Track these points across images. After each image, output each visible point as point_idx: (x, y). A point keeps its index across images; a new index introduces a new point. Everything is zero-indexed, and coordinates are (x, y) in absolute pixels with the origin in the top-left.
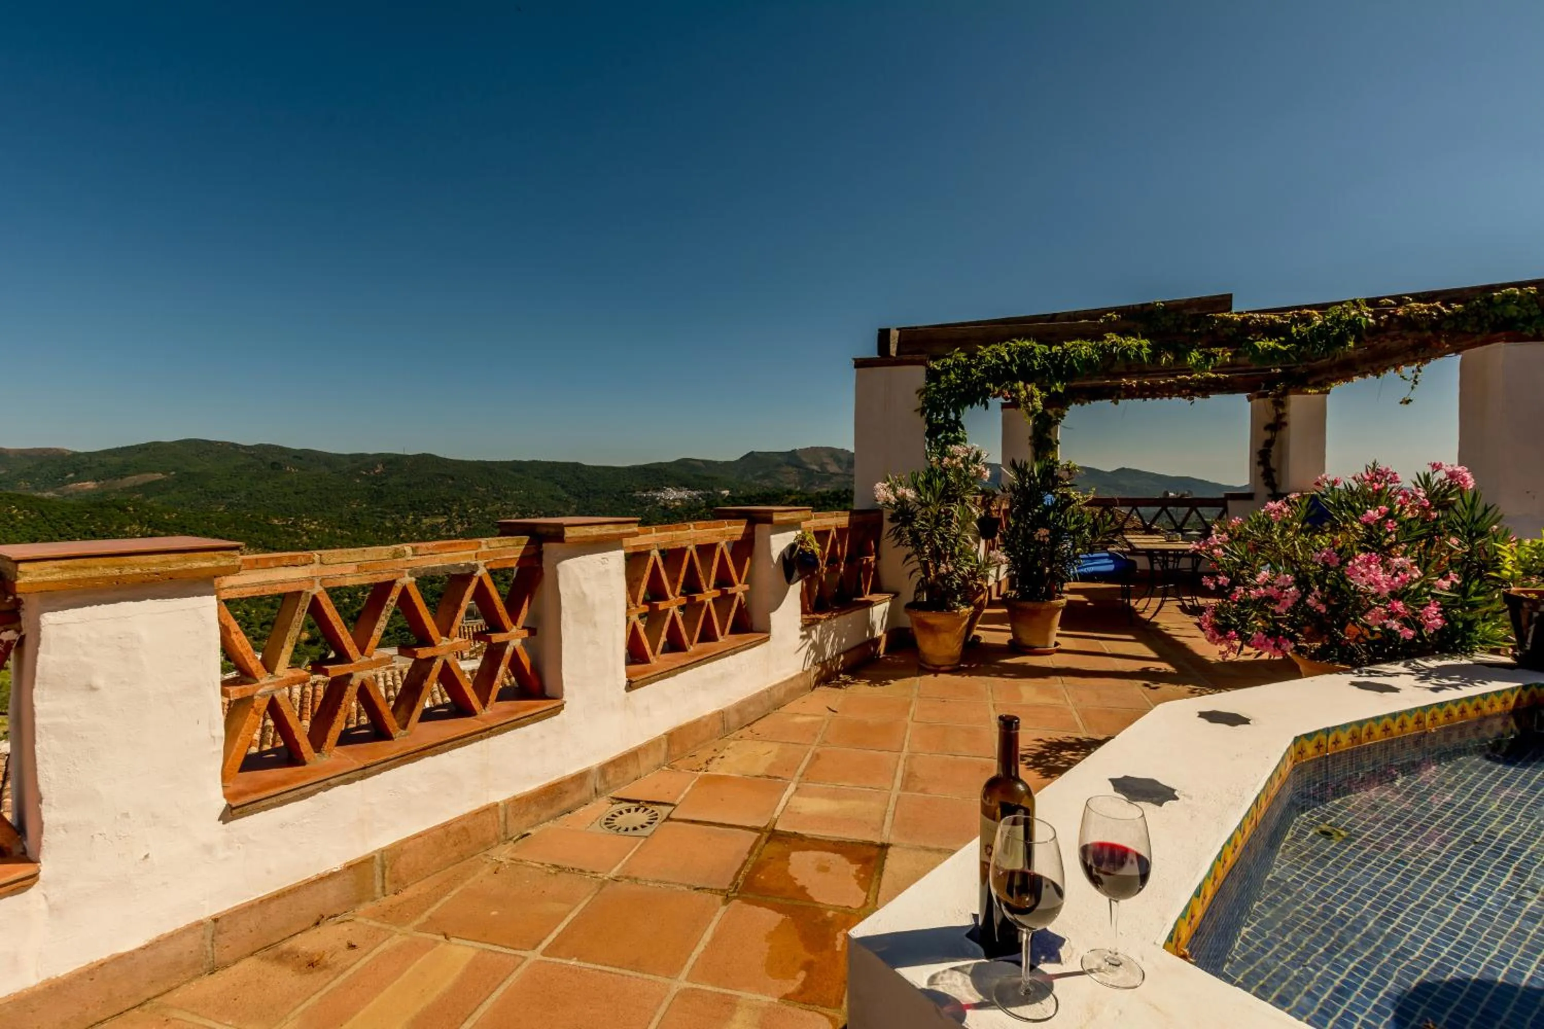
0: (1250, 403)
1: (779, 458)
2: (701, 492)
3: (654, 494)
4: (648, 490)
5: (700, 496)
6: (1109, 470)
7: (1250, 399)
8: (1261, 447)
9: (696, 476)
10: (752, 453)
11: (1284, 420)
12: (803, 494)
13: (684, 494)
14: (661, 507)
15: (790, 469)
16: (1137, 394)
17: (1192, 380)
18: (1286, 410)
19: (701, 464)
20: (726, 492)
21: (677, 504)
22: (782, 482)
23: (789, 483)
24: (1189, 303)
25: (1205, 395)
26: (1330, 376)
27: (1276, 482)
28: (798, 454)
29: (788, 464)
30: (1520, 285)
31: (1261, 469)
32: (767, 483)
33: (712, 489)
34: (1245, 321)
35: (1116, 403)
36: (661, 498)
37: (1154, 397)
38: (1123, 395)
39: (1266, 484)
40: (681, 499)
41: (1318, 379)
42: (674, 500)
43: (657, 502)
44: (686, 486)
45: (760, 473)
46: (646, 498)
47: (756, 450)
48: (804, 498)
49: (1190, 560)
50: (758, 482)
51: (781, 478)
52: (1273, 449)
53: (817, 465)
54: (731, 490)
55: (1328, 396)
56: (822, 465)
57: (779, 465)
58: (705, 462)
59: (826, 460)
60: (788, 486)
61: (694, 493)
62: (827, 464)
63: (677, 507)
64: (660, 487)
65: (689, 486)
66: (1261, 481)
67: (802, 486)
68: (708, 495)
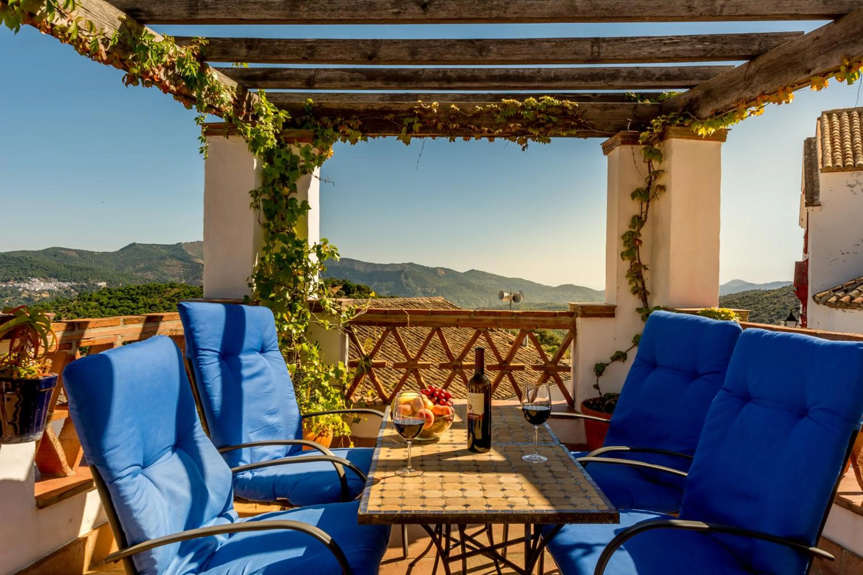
0: (606, 157)
1: (164, 251)
2: (74, 284)
3: (16, 285)
4: (9, 280)
5: (72, 287)
6: (462, 272)
7: (607, 149)
8: (626, 229)
9: (70, 267)
10: (134, 244)
11: (660, 182)
12: (187, 287)
13: (53, 285)
14: (25, 298)
15: (176, 261)
16: (440, 126)
17: (523, 108)
18: (665, 165)
19: (75, 254)
20: (103, 284)
21: (44, 295)
22: (165, 275)
25: (544, 137)
26: (748, 94)
27: (648, 288)
28: (183, 248)
29: (172, 257)
31: (626, 265)
32: (150, 276)
33: (86, 280)
35: (407, 143)
36: (25, 289)
37: (467, 136)
38: (417, 126)
39: (635, 292)
40: (49, 291)
41: (719, 106)
42: (41, 292)
43: (20, 294)
44: (56, 277)
45: (142, 265)
46: (5, 289)
47: (138, 242)
48: (187, 291)
49: (522, 526)
50: (140, 274)
51: (165, 272)
52: (645, 232)
54: (109, 282)
55: (723, 144)
57: (162, 258)
58: (80, 252)
60: (171, 279)
61: (66, 285)
63: (44, 299)
64: (24, 277)
65: (58, 276)
66: (626, 286)
67: (186, 278)
68: (83, 287)
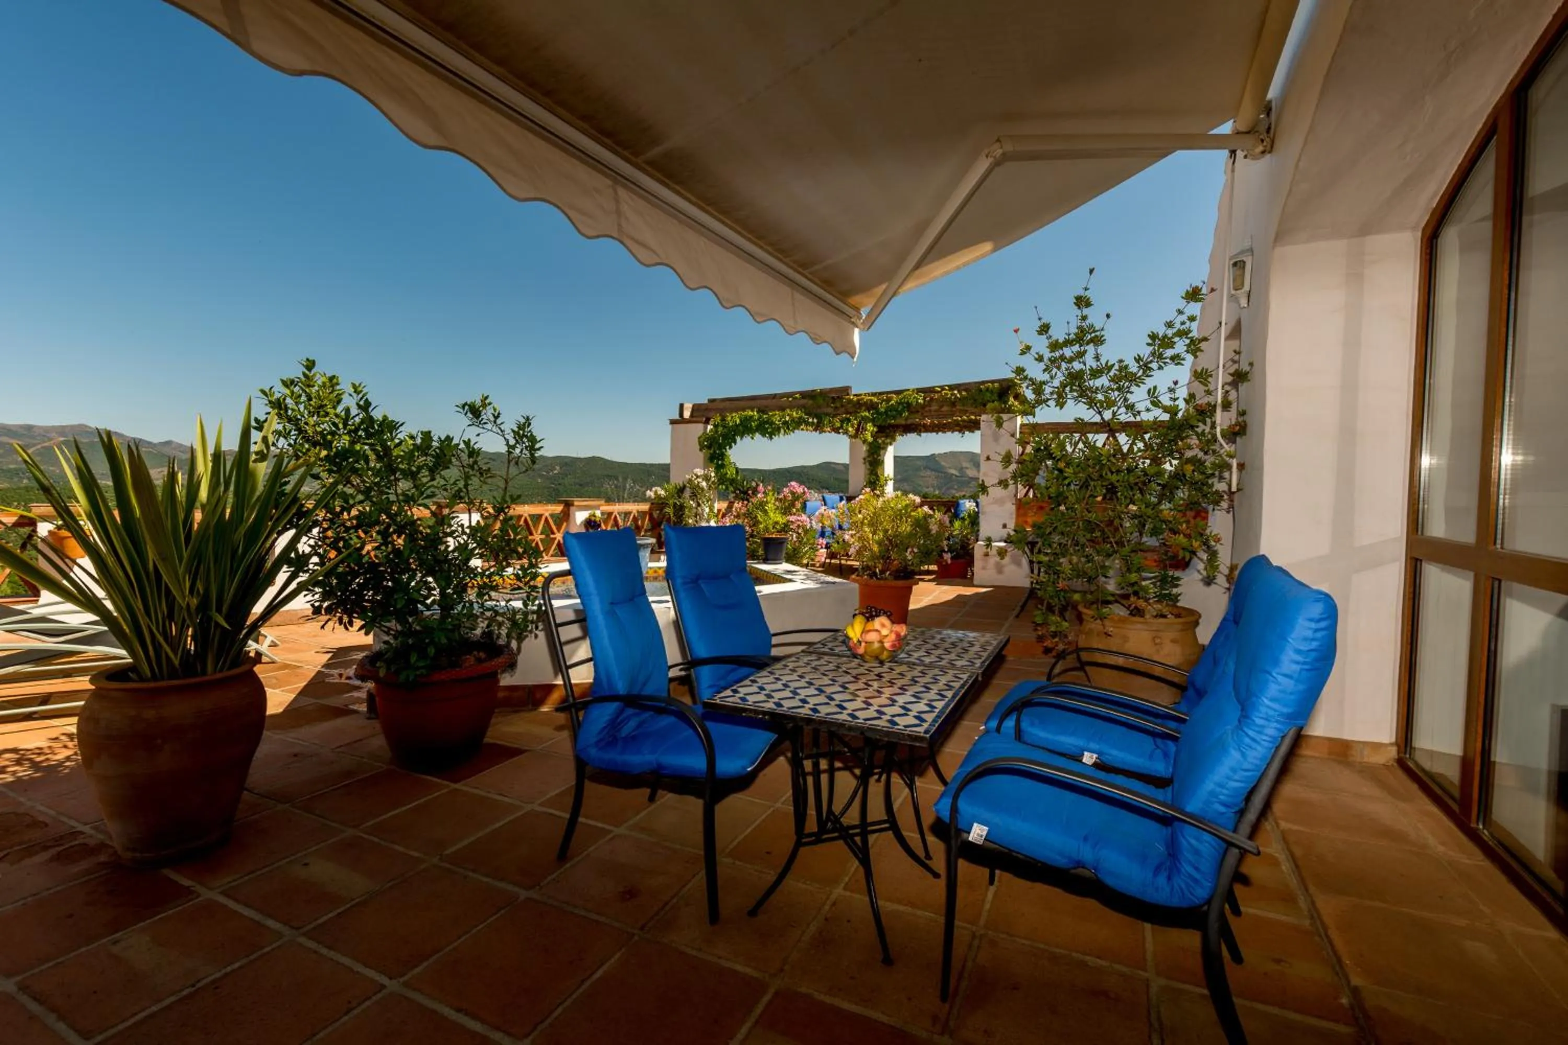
15: (929, 473)
22: (920, 485)
23: (928, 487)
24: (831, 390)
28: (937, 458)
29: (926, 468)
30: (993, 382)
34: (859, 400)
51: (921, 483)
53: (955, 469)
56: (961, 469)
57: (918, 469)
59: (965, 465)
62: (967, 468)
